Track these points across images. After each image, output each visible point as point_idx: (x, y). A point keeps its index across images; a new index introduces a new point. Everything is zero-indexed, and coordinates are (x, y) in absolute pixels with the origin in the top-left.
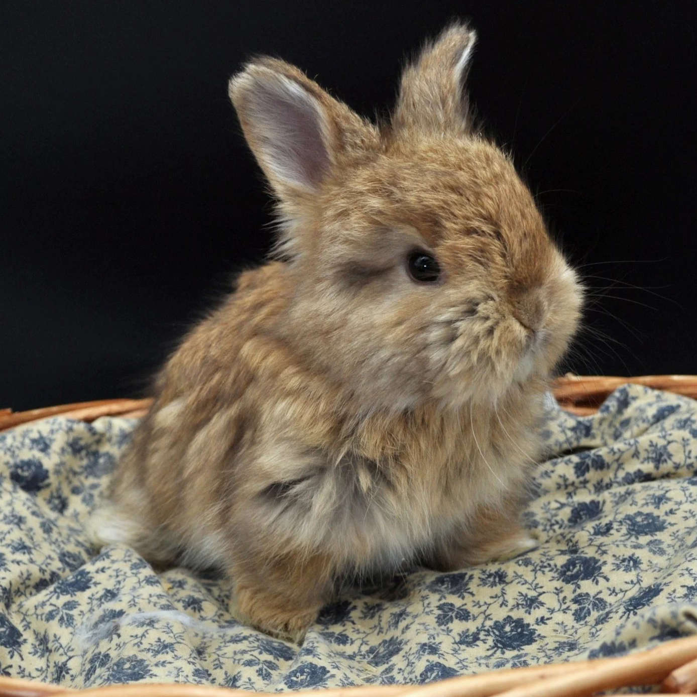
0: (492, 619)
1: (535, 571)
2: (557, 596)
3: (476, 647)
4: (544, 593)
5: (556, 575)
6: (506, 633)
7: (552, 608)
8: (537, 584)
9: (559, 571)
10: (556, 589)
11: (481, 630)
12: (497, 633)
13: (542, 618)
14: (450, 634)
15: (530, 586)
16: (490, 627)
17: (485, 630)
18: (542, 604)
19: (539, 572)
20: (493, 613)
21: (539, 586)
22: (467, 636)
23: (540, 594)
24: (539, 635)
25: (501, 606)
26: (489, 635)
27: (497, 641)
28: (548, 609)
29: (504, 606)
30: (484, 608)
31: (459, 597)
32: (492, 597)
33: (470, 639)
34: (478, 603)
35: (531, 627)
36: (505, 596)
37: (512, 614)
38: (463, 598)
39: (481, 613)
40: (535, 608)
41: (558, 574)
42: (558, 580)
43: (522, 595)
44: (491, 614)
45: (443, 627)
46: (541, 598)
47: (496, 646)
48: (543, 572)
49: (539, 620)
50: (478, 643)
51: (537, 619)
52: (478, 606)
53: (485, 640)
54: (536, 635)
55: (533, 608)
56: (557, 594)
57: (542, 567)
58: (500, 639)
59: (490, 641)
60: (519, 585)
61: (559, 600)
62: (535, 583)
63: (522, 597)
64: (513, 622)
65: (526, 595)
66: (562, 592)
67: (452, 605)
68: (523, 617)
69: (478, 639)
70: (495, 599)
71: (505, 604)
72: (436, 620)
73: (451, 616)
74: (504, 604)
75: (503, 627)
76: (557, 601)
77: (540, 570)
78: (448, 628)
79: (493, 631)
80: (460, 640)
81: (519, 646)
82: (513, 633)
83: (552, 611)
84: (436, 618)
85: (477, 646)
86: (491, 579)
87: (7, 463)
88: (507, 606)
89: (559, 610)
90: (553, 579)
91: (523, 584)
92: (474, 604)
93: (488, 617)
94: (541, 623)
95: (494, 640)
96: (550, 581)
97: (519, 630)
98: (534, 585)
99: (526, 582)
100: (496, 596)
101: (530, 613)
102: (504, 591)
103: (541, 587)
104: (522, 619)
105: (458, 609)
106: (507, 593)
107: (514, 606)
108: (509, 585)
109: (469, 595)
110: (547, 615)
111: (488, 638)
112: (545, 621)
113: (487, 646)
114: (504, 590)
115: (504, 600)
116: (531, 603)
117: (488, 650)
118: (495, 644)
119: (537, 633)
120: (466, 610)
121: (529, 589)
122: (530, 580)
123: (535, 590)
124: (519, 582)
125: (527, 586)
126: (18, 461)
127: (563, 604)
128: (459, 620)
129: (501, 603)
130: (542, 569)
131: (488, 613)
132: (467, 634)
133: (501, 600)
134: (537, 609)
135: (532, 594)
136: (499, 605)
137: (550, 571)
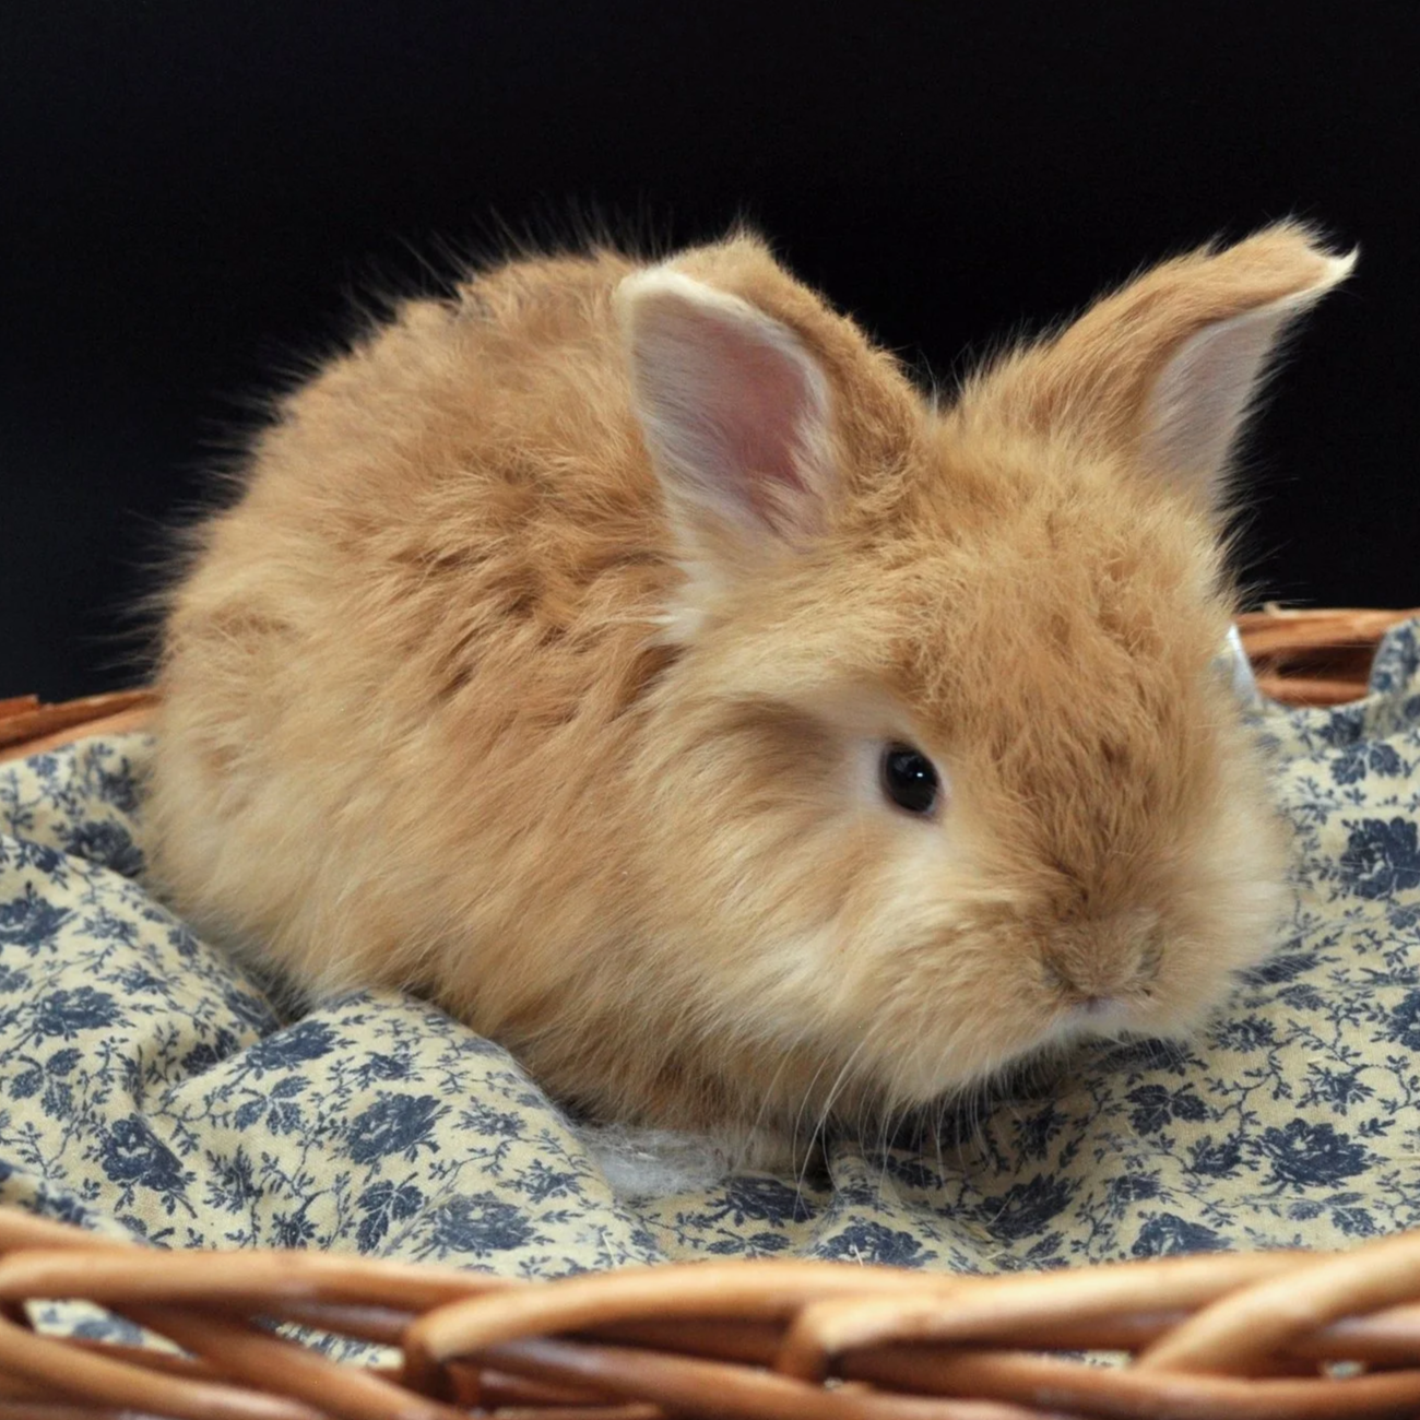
0: (1258, 1123)
1: (1335, 1018)
2: (1395, 1076)
3: (1234, 1178)
4: (1364, 1066)
5: (1384, 1029)
6: (1299, 1152)
7: (1390, 1099)
8: (1345, 1049)
9: (1390, 1020)
10: (1390, 1059)
11: (1242, 1142)
12: (1279, 1152)
13: (1374, 1123)
14: (1169, 1150)
15: (1331, 1053)
16: (1259, 1136)
17: (1249, 1143)
18: (1367, 1091)
19: (1345, 1021)
20: (1259, 1110)
21: (1351, 1052)
22: (1210, 1154)
23: (1358, 1069)
24: (1373, 1156)
25: (1276, 1096)
26: (1261, 1153)
27: (1281, 1166)
28: (1383, 1101)
29: (1282, 1098)
30: (1235, 1096)
31: (1172, 1071)
32: (1248, 1074)
33: (1217, 1161)
34: (1220, 1083)
35: (1352, 1141)
36: (1280, 1073)
37: (1302, 1114)
38: (1182, 1072)
39: (1231, 1106)
40: (1353, 1102)
41: (1390, 1025)
42: (1391, 1040)
43: (1318, 1071)
44: (1255, 1113)
45: (1151, 1136)
46: (1362, 1078)
47: (1279, 1176)
48: (1355, 1022)
49: (1367, 1128)
50: (1237, 1168)
51: (1362, 1125)
52: (1220, 1090)
53: (1253, 1162)
54: (1366, 1157)
55: (1349, 1101)
56: (1397, 1071)
57: (1350, 1010)
58: (1286, 1163)
59: (1266, 1165)
60: (1307, 1049)
61: (1402, 1084)
62: (1340, 1045)
63: (1319, 1076)
64: (1309, 1134)
65: (1328, 1073)
66: (1406, 1066)
67: (1160, 1088)
68: (1331, 1121)
69: (1237, 1160)
70: (1258, 1080)
71: (1284, 1093)
72: (1133, 1122)
73: (1165, 1112)
74: (1281, 1091)
75: (1289, 1141)
76: (1398, 1085)
77: (1346, 1017)
78: (1163, 1137)
79: (1267, 1147)
80: (1197, 1165)
81: (1332, 1177)
82: (1315, 1153)
83: (1392, 1107)
84: (1130, 1118)
85: (1237, 1175)
86: (1239, 1035)
87: (59, 829)
88: (1289, 1096)
89: (1407, 1104)
90: (1378, 1038)
91: (1315, 1048)
92: (1210, 1086)
93: (1247, 1117)
94: (1371, 1133)
95: (1273, 1165)
96: (1373, 1041)
97: (1327, 1148)
98: (1339, 1050)
99: (1320, 1045)
100: (1259, 1073)
101: (1344, 1112)
102: (1275, 1062)
103: (1357, 1055)
104: (1330, 1125)
105: (1175, 1095)
106: (1283, 1065)
107: (1305, 1096)
108: (1282, 1049)
109: (1195, 1067)
110: (1384, 1117)
111: (1258, 1158)
112: (1382, 1129)
113: (1260, 1176)
114: (1274, 1058)
115: (1280, 1083)
116: (1344, 1089)
117: (1264, 1184)
118: (1276, 1171)
119: (1368, 1152)
120: (1195, 1099)
121: (1329, 1058)
122: (1329, 1037)
123: (1342, 1059)
124: (1306, 1044)
125: (1323, 1052)
126: (82, 822)
127: (1412, 1093)
128: (1184, 1118)
129: (1274, 1088)
130: (1352, 1015)
131: (1246, 1108)
132: (1209, 1148)
133: (1272, 1083)
134: (1358, 1102)
135: (1339, 1068)
136: (1270, 1093)
137: (1372, 1018)
